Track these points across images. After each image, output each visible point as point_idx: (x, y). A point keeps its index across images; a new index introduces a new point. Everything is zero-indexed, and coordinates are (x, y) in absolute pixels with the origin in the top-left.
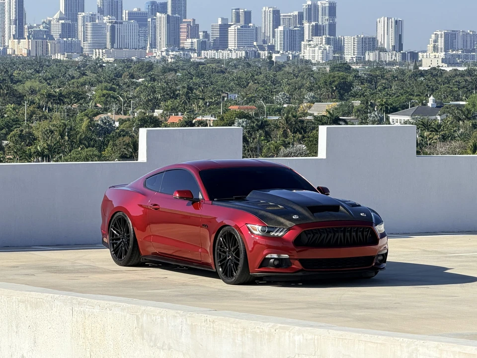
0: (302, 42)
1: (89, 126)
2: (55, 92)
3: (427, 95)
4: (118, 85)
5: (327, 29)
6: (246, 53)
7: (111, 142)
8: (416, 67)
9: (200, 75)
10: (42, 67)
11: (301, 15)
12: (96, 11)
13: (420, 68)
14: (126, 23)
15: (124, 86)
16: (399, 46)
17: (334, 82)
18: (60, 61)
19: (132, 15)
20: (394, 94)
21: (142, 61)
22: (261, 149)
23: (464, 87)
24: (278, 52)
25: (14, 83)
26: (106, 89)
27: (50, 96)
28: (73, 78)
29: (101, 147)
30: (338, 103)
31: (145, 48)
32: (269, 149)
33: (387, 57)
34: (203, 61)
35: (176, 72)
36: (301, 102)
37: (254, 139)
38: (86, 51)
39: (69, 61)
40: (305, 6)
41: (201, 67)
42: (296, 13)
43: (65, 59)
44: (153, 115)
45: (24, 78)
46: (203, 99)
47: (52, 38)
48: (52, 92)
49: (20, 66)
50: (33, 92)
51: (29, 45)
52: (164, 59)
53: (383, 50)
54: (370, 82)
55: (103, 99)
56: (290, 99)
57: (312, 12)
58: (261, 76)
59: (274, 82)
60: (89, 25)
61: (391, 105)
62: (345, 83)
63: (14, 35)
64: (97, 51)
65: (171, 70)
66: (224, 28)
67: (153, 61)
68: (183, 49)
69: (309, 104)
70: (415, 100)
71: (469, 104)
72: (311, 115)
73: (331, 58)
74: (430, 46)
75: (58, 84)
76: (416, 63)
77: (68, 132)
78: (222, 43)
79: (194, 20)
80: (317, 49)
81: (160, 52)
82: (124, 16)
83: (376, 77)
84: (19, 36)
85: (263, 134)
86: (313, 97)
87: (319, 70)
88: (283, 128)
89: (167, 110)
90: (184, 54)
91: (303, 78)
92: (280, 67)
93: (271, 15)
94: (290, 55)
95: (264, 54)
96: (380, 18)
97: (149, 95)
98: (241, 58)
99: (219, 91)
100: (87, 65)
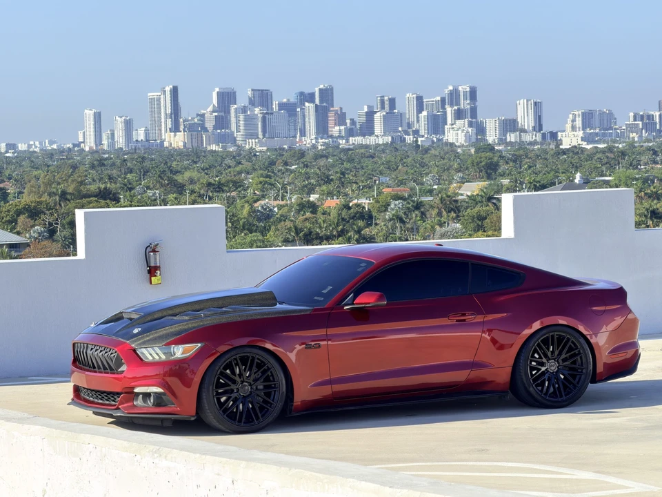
0: (446, 126)
1: (249, 212)
2: (215, 181)
3: (572, 172)
4: (273, 172)
5: (469, 111)
6: (393, 138)
7: (273, 227)
8: (558, 146)
9: (351, 160)
10: (199, 158)
11: (443, 100)
12: (246, 103)
13: (561, 147)
14: (277, 114)
15: (280, 173)
16: (539, 126)
17: (481, 162)
18: (215, 151)
19: (281, 106)
20: (540, 172)
21: (294, 149)
22: (418, 229)
23: (606, 164)
24: (423, 136)
25: (174, 174)
26: (262, 176)
27: (209, 184)
28: (230, 167)
29: (264, 231)
30: (487, 183)
31: (295, 137)
32: (425, 228)
33: (528, 138)
34: (352, 147)
35: (327, 159)
36: (450, 183)
37: (410, 220)
38: (239, 140)
39: (224, 152)
40: (447, 91)
41: (350, 152)
42: (438, 98)
43: (220, 149)
44: (309, 201)
45: (182, 169)
46: (356, 183)
47: (206, 130)
48: (211, 180)
49: (178, 158)
50: (192, 181)
51: (184, 137)
52: (314, 146)
53: (523, 131)
54: (515, 161)
55: (260, 186)
56: (439, 180)
57: (454, 97)
58: (410, 159)
59: (423, 165)
60: (242, 116)
61: (539, 182)
62: (491, 163)
63: (170, 129)
64: (250, 140)
65: (322, 156)
66: (370, 115)
67: (303, 148)
68: (331, 136)
69: (459, 184)
70: (563, 177)
71: (615, 179)
72: (462, 195)
73: (474, 140)
74: (569, 126)
75: (215, 173)
76: (557, 143)
77: (231, 219)
78: (368, 129)
79: (341, 108)
80: (460, 132)
81: (309, 140)
82: (274, 106)
83: (520, 157)
84: (175, 129)
85: (419, 214)
86: (463, 178)
87: (464, 152)
88: (438, 208)
89: (323, 194)
90: (333, 142)
91: (450, 160)
92: (426, 151)
93: (415, 101)
94: (435, 139)
95: (410, 139)
96: (520, 100)
97: (304, 181)
98: (387, 143)
99: (370, 175)
100: (241, 155)
